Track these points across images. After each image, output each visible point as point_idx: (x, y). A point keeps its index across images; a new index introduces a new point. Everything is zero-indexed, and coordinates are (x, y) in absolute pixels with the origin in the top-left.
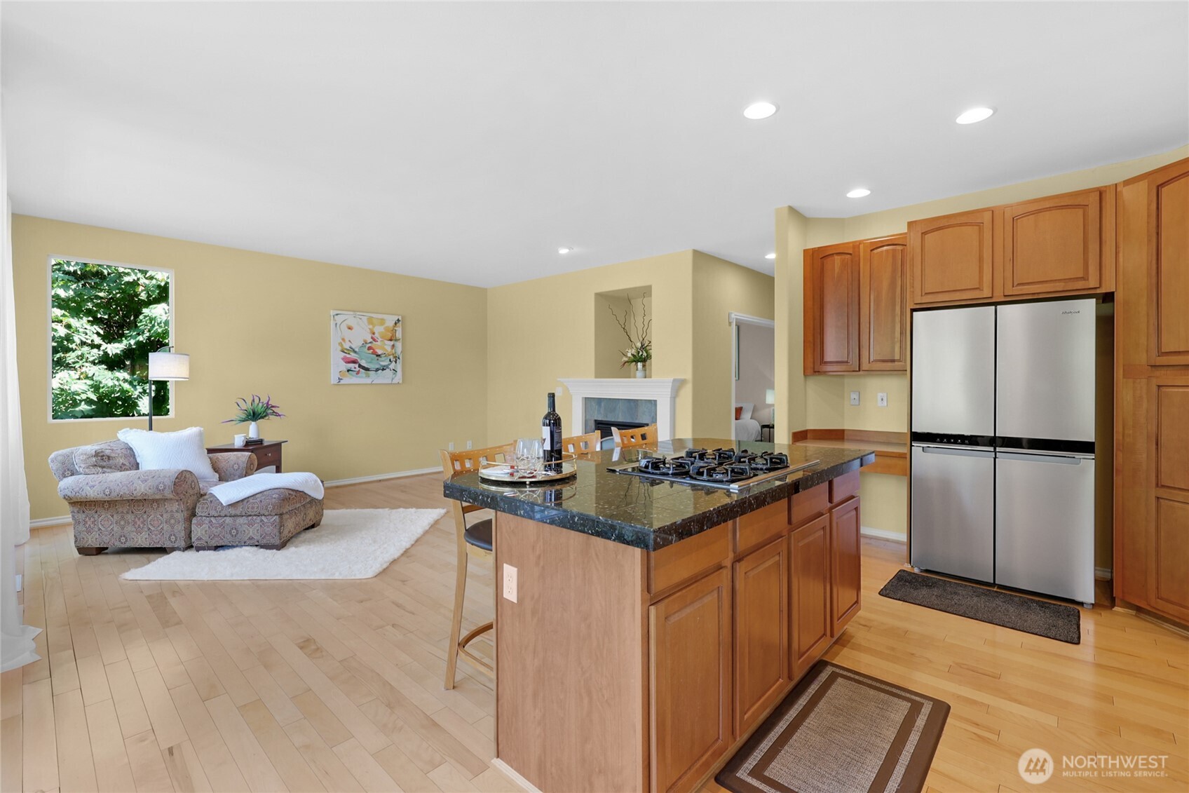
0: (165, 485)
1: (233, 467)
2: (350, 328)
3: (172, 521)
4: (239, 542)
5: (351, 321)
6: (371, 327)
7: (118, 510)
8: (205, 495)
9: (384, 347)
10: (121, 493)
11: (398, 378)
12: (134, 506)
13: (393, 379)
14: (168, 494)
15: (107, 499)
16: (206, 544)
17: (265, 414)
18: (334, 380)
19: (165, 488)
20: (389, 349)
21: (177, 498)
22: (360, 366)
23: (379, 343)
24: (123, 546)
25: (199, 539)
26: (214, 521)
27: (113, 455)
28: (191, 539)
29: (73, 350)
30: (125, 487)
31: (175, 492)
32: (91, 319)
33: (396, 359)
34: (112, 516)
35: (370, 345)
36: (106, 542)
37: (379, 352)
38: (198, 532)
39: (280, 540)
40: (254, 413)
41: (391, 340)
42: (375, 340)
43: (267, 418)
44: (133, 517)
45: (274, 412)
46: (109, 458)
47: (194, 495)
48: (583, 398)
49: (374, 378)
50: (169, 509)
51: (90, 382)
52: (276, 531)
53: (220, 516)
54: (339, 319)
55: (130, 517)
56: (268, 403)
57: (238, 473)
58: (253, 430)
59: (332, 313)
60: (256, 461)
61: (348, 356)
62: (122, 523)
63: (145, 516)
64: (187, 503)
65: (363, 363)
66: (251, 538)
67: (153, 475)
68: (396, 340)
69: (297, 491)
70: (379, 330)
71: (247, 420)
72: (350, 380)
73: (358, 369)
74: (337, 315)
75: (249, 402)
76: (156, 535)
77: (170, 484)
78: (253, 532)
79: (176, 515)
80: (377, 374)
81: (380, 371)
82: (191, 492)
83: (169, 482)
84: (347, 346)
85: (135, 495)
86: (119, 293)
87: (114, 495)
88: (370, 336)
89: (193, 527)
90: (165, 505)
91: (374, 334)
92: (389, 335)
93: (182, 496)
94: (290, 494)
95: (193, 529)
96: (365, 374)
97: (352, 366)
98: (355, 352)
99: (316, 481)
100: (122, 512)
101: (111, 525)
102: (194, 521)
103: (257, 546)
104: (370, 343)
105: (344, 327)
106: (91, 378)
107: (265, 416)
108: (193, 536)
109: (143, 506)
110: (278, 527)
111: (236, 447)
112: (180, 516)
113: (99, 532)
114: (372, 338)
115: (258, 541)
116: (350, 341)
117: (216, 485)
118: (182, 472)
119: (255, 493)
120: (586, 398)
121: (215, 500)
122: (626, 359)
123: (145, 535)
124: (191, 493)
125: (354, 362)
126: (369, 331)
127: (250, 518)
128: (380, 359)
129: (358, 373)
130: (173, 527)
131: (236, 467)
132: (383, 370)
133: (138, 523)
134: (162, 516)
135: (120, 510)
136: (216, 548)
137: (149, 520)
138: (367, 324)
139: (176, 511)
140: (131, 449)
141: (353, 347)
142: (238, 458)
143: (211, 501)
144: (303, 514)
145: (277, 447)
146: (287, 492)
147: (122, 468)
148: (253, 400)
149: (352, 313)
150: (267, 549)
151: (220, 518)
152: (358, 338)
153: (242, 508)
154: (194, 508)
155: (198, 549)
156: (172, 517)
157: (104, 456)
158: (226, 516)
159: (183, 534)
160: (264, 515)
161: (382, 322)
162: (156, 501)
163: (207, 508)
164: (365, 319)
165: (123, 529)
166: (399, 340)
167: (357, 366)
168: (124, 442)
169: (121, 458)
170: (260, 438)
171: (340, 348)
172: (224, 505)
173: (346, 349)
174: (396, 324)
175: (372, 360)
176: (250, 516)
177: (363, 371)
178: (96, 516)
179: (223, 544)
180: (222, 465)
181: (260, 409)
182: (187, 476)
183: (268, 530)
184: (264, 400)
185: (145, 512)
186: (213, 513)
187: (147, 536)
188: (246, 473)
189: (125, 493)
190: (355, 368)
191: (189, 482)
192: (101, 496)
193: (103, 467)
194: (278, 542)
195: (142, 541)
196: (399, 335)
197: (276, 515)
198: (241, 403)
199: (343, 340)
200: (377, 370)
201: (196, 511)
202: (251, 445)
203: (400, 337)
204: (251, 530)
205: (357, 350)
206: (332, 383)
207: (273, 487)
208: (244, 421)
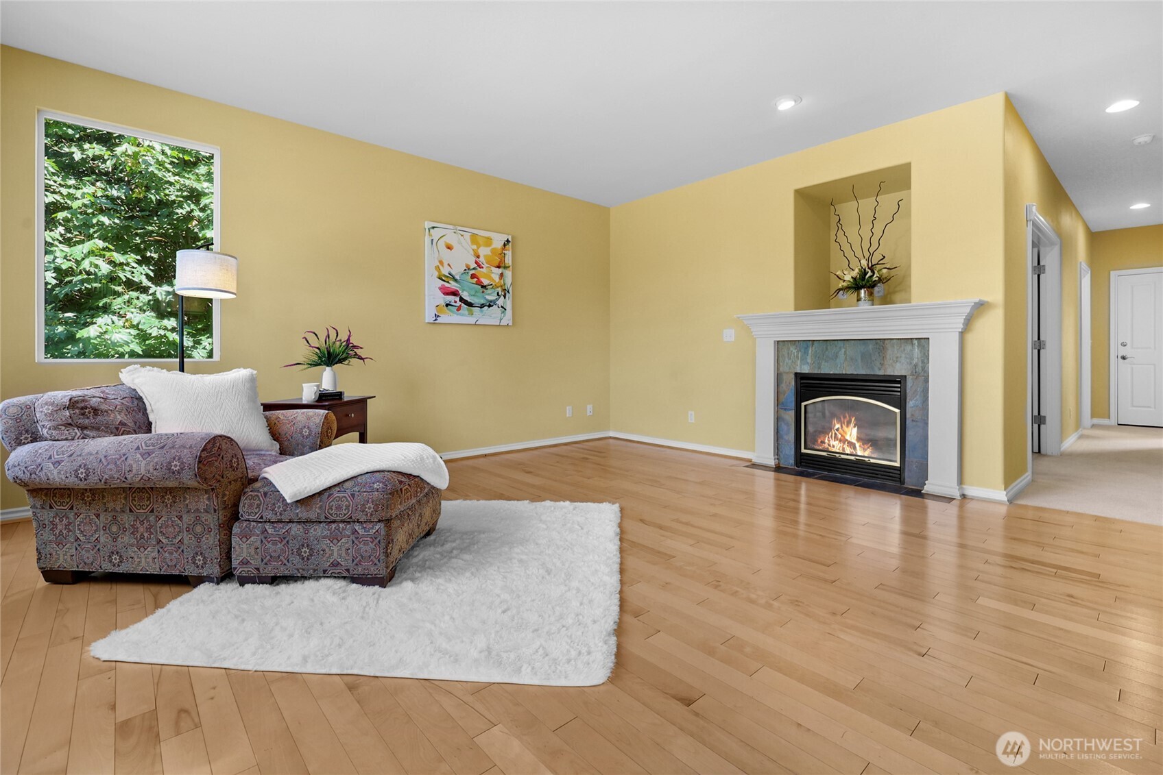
0: (182, 463)
1: (301, 433)
2: (449, 248)
3: (199, 529)
4: (315, 570)
5: (451, 238)
6: (475, 247)
7: (108, 505)
8: (255, 480)
9: (491, 275)
10: (106, 476)
11: (508, 319)
12: (134, 499)
13: (501, 319)
14: (188, 479)
15: (82, 485)
16: (255, 572)
17: (344, 355)
18: (429, 318)
19: (182, 469)
20: (497, 278)
21: (205, 487)
22: (462, 300)
23: (484, 270)
24: (116, 570)
25: (245, 563)
26: (270, 531)
27: (104, 407)
28: (231, 561)
29: (119, 294)
30: (112, 466)
31: (201, 475)
32: (139, 257)
33: (506, 292)
34: (98, 516)
35: (473, 272)
36: (89, 561)
37: (485, 282)
38: (242, 550)
39: (387, 567)
40: (329, 352)
41: (499, 267)
42: (479, 266)
43: (347, 362)
44: (132, 518)
45: (356, 354)
46: (96, 411)
47: (235, 481)
48: (775, 341)
49: (479, 317)
50: (193, 507)
51: (134, 332)
52: (379, 552)
53: (280, 521)
54: (436, 234)
55: (127, 519)
56: (348, 340)
57: (308, 442)
58: (327, 379)
59: (428, 225)
60: (336, 423)
61: (447, 285)
62: (114, 529)
63: (152, 518)
64: (224, 495)
65: (466, 296)
66: (335, 564)
67: (168, 443)
68: (506, 267)
69: (409, 476)
70: (484, 252)
71: (320, 365)
72: (448, 317)
73: (459, 303)
74: (433, 228)
75: (322, 339)
76: (171, 553)
77: (191, 460)
78: (337, 552)
79: (204, 517)
80: (482, 312)
81: (486, 308)
82: (231, 475)
83: (189, 458)
84: (445, 271)
85: (130, 480)
86: (171, 229)
87: (93, 479)
88: (474, 259)
89: (235, 540)
90: (185, 498)
91: (478, 257)
92: (497, 260)
93: (213, 482)
94: (401, 482)
95: (233, 544)
96: (468, 310)
97: (451, 298)
98: (456, 280)
99: (434, 458)
100: (114, 510)
101: (96, 531)
102: (236, 529)
103: (344, 578)
104: (474, 269)
105: (442, 244)
106: (136, 327)
107: (345, 359)
108: (233, 556)
109: (149, 499)
110: (383, 545)
111: (304, 402)
112: (212, 520)
113: (75, 544)
114: (476, 263)
115: (348, 570)
116: (449, 265)
117: (275, 462)
118: (215, 437)
119: (343, 478)
120: (778, 342)
121: (272, 491)
122: (841, 284)
123: (152, 552)
124: (232, 478)
125: (455, 293)
126: (472, 252)
127: (334, 526)
128: (485, 291)
129: (459, 308)
130: (199, 540)
131: (306, 432)
132: (490, 306)
133: (141, 530)
134: (180, 518)
135: (111, 505)
136: (274, 580)
137: (159, 525)
138: (470, 243)
139: (206, 508)
140: (140, 399)
141: (453, 273)
142: (309, 418)
143: (265, 494)
144: (417, 515)
145: (361, 403)
146: (396, 477)
147: (118, 430)
148: (328, 336)
149: (451, 227)
150: (363, 584)
151: (281, 525)
152: (460, 260)
153: (320, 508)
154: (236, 505)
155: (243, 581)
156: (198, 519)
157: (86, 408)
158: (291, 521)
159: (216, 552)
160: (358, 522)
161: (488, 241)
162: (170, 490)
163: (258, 506)
164: (467, 236)
165: (115, 539)
166: (509, 267)
167: (457, 299)
168: (130, 388)
169: (120, 413)
170: (338, 390)
171: (436, 274)
172: (289, 501)
173: (445, 276)
174: (505, 245)
175: (476, 292)
176: (334, 522)
177: (466, 306)
178: (71, 516)
179: (287, 573)
180: (285, 429)
181: (337, 348)
182: (224, 447)
183: (366, 548)
184: (343, 336)
185: (152, 511)
186: (269, 515)
187: (155, 554)
188: (321, 442)
189: (112, 477)
190: (456, 302)
191: (228, 457)
192: (72, 481)
193: (83, 428)
194: (383, 572)
195: (146, 562)
196: (508, 261)
197: (379, 521)
198: (311, 338)
199: (441, 262)
200: (482, 306)
201: (240, 510)
202: (326, 400)
203: (510, 264)
204: (336, 549)
205: (457, 277)
206: (427, 321)
207: (372, 469)
208: (316, 365)
